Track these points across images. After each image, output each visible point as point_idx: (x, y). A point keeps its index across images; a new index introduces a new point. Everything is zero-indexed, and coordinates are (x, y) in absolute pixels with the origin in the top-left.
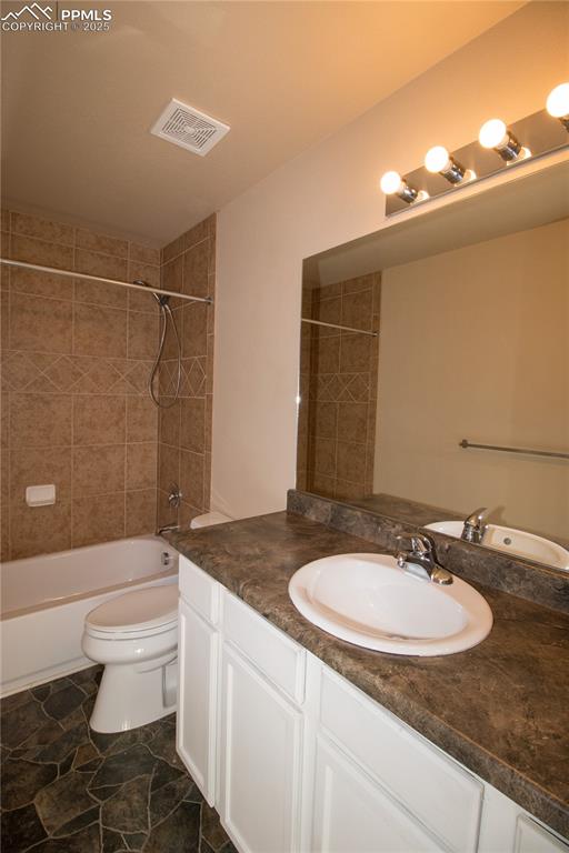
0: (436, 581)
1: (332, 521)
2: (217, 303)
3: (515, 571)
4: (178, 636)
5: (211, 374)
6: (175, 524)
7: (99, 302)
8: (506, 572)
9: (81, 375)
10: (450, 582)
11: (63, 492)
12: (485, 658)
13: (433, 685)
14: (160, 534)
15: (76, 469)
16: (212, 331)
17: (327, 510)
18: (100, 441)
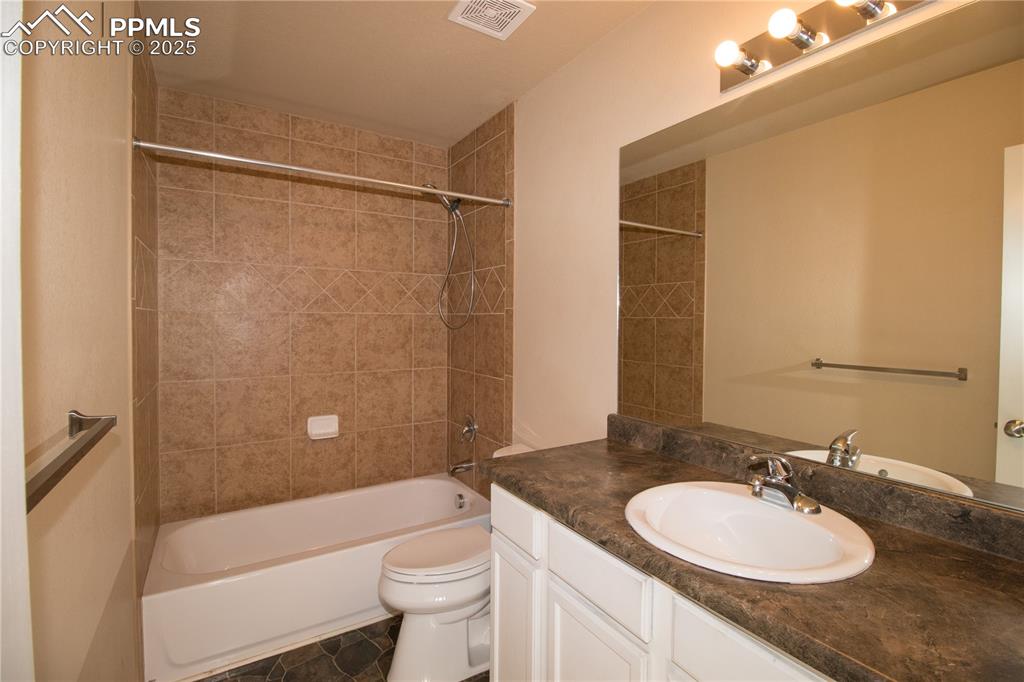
0: (800, 510)
1: (664, 447)
2: (517, 204)
3: (899, 497)
4: (490, 579)
5: (511, 286)
6: (469, 461)
7: (383, 210)
8: (887, 499)
9: (365, 292)
10: (818, 511)
11: (346, 424)
12: (870, 587)
13: (811, 612)
14: (453, 473)
15: (360, 398)
16: (511, 237)
17: (657, 436)
18: (385, 366)
